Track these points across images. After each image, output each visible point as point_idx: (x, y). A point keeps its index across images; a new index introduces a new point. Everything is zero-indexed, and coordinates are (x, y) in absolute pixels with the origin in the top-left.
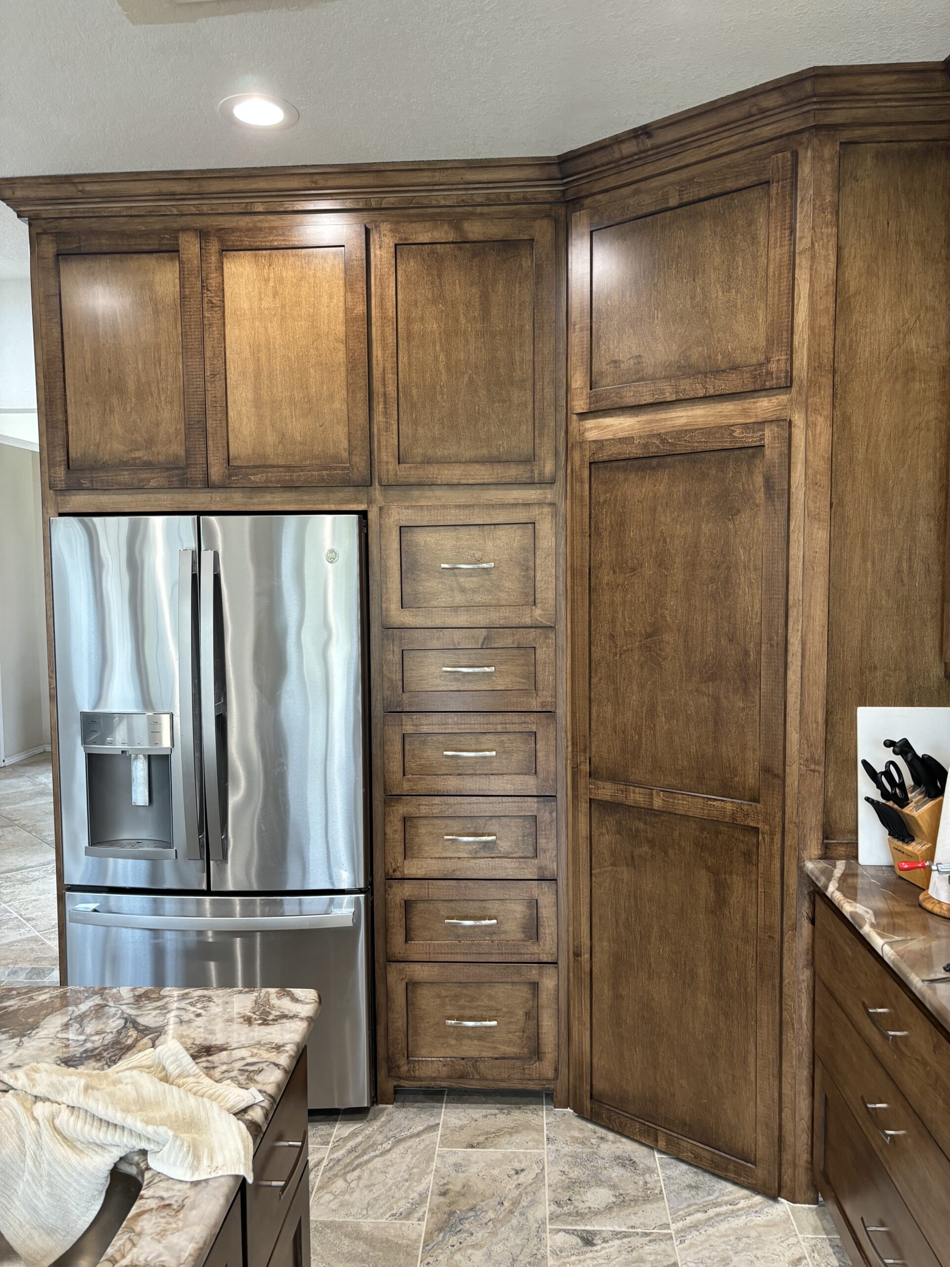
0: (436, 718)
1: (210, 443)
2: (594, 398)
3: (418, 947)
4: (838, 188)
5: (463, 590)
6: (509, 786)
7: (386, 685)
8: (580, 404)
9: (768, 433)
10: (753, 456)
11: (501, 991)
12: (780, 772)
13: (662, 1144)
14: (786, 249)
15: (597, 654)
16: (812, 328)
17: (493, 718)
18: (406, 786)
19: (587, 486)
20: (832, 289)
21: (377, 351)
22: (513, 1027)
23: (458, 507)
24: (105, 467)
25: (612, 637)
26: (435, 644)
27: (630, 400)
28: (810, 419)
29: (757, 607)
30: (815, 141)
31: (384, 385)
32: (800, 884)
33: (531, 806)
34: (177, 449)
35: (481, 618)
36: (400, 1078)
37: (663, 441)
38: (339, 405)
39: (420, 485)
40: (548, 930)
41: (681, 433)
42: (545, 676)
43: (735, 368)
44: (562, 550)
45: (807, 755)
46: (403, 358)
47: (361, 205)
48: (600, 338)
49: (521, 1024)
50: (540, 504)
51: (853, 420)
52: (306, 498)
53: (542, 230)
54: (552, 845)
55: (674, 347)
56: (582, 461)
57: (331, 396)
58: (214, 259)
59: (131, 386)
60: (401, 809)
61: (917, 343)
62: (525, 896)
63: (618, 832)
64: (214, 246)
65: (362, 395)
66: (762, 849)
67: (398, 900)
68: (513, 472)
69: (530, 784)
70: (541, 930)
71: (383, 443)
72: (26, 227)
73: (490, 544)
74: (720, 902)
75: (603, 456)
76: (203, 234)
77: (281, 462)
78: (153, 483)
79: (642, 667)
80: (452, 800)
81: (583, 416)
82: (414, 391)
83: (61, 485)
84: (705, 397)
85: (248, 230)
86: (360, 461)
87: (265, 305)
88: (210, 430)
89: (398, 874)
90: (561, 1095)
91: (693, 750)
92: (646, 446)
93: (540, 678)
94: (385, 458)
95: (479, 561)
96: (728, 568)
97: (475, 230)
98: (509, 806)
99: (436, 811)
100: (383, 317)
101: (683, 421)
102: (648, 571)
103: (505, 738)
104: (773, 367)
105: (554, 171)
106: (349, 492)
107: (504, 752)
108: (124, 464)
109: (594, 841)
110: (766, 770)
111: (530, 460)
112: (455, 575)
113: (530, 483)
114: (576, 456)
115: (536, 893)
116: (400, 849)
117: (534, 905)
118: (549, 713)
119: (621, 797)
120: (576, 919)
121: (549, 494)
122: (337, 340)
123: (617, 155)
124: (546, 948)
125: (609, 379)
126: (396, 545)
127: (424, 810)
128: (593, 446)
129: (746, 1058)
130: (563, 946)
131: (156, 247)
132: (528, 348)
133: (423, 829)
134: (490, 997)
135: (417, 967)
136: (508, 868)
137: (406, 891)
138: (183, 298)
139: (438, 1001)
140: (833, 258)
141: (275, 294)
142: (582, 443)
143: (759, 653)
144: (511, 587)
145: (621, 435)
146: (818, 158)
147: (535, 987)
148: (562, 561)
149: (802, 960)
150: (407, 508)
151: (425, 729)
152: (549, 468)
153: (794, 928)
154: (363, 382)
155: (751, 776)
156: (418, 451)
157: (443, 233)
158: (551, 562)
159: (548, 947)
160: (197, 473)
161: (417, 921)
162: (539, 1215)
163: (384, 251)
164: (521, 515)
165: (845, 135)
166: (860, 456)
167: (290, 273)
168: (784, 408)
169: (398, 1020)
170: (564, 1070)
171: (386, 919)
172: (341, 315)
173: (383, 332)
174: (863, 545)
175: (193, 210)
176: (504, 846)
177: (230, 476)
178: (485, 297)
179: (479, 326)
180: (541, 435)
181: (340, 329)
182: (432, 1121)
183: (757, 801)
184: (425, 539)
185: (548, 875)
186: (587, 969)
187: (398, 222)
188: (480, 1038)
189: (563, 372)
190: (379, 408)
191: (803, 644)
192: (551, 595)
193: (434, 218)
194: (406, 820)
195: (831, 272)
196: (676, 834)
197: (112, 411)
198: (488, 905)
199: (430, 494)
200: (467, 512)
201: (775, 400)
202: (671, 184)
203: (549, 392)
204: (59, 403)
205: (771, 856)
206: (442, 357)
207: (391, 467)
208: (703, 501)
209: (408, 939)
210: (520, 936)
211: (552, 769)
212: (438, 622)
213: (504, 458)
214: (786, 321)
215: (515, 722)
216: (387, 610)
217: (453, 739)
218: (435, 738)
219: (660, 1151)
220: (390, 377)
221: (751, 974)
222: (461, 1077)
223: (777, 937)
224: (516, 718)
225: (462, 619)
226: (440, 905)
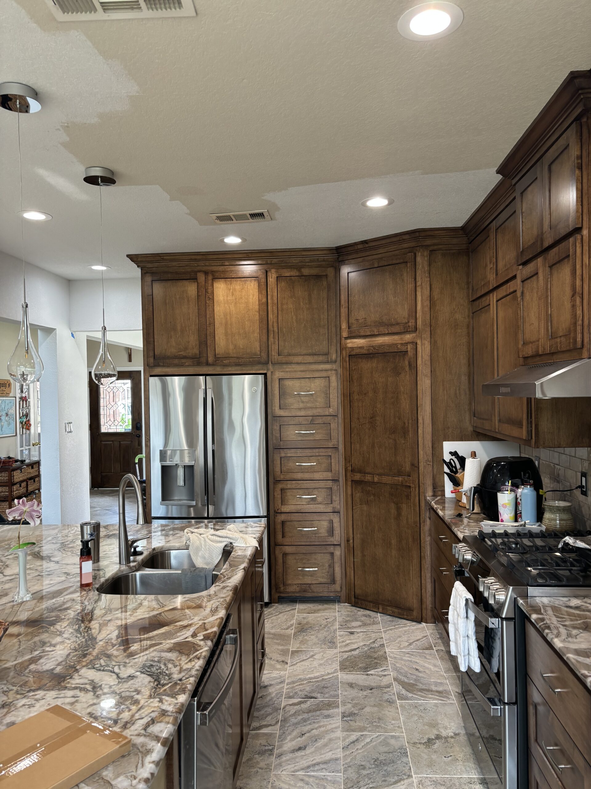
0: (293, 451)
1: (209, 349)
2: (350, 332)
3: (287, 541)
4: (430, 265)
5: (303, 402)
6: (321, 476)
7: (274, 439)
8: (345, 334)
9: (409, 347)
10: (404, 355)
11: (319, 557)
12: (417, 465)
13: (381, 610)
14: (413, 285)
15: (353, 426)
16: (423, 312)
17: (314, 450)
18: (282, 477)
19: (348, 364)
20: (429, 298)
21: (270, 316)
22: (324, 571)
23: (301, 371)
24: (168, 358)
25: (358, 419)
26: (292, 423)
27: (362, 333)
28: (423, 342)
29: (407, 406)
30: (421, 250)
31: (273, 327)
32: (425, 506)
33: (330, 484)
34: (196, 351)
35: (310, 413)
36: (280, 593)
37: (374, 348)
38: (256, 335)
39: (287, 363)
40: (337, 532)
41: (381, 346)
42: (334, 434)
43: (398, 324)
44: (339, 387)
45: (426, 459)
46: (280, 318)
47: (264, 263)
48: (351, 311)
49: (327, 570)
50: (331, 370)
51: (438, 342)
52: (244, 368)
53: (330, 272)
54: (338, 499)
55: (377, 316)
56: (346, 354)
57: (254, 332)
58: (210, 282)
59: (179, 328)
60: (280, 486)
61: (458, 316)
62: (328, 519)
63: (362, 492)
64: (210, 277)
65: (265, 331)
66: (412, 493)
67: (279, 521)
68: (321, 358)
69: (329, 475)
70: (334, 532)
71: (273, 348)
72: (140, 270)
73: (313, 385)
74: (399, 514)
75: (353, 353)
76: (206, 273)
77: (235, 356)
78: (187, 364)
79: (369, 430)
80: (299, 482)
81: (346, 338)
82: (284, 329)
83: (152, 365)
84: (388, 334)
85: (223, 271)
86: (264, 355)
87: (229, 298)
88: (208, 344)
89: (279, 511)
90: (343, 598)
91: (388, 459)
92: (368, 350)
93: (332, 434)
94: (273, 354)
95: (308, 391)
96: (398, 393)
97: (306, 272)
98: (322, 484)
99: (293, 486)
100: (273, 303)
101: (381, 341)
102: (371, 394)
103: (319, 458)
104: (410, 324)
105: (335, 251)
106: (260, 366)
107: (319, 463)
108: (176, 357)
109: (354, 496)
110: (413, 465)
111: (327, 354)
112: (300, 396)
113: (327, 362)
114: (344, 352)
115: (332, 517)
116: (280, 501)
117: (331, 522)
118: (336, 448)
119: (363, 478)
120: (347, 526)
121: (334, 366)
122: (256, 311)
123: (356, 248)
124: (336, 539)
125: (355, 326)
126: (277, 386)
127: (289, 486)
128: (350, 349)
129: (409, 572)
130: (343, 538)
131: (189, 278)
132: (326, 314)
133: (289, 493)
134: (315, 559)
135: (287, 547)
136: (321, 508)
137: (282, 517)
138: (198, 296)
139: (295, 561)
140: (429, 288)
141: (233, 295)
142: (346, 348)
143: (409, 423)
144: (321, 401)
145: (360, 346)
146: (422, 255)
147: (332, 554)
148: (340, 391)
149: (427, 534)
150: (282, 372)
151: (289, 455)
152: (334, 357)
153: (424, 522)
154: (265, 327)
155: (408, 467)
156: (286, 351)
157: (294, 273)
158: (335, 391)
159: (337, 539)
160: (203, 360)
161: (287, 529)
162: (334, 628)
163: (273, 280)
164: (324, 374)
165: (431, 248)
166: (441, 355)
167: (238, 287)
168: (414, 338)
169: (280, 569)
170: (344, 588)
171: (275, 529)
172: (257, 302)
173: (273, 308)
174: (443, 385)
175: (203, 264)
176: (320, 499)
177: (216, 361)
178: (310, 295)
179: (307, 306)
180: (331, 345)
181: (257, 307)
182: (293, 608)
183: (409, 476)
184: (288, 383)
185: (336, 510)
186: (352, 546)
187: (278, 269)
188: (311, 576)
189: (339, 322)
190: (271, 336)
191: (423, 420)
192: (336, 404)
193: (291, 267)
194: (282, 490)
195: (428, 293)
196: (383, 491)
197: (171, 337)
198: (314, 522)
199: (290, 366)
200: (304, 373)
201: (411, 335)
202: (375, 259)
203: (334, 329)
204: (152, 334)
205: (415, 496)
206: (294, 317)
207: (276, 357)
208: (389, 370)
209: (283, 537)
210: (326, 534)
211: (337, 469)
212: (294, 414)
213: (318, 353)
214: (414, 309)
215: (323, 452)
216: (274, 410)
217: (301, 459)
218: (293, 458)
219: (380, 613)
220: (275, 324)
221: (410, 540)
222: (304, 591)
223: (418, 525)
224: (323, 450)
225: (302, 413)
226: (295, 523)
